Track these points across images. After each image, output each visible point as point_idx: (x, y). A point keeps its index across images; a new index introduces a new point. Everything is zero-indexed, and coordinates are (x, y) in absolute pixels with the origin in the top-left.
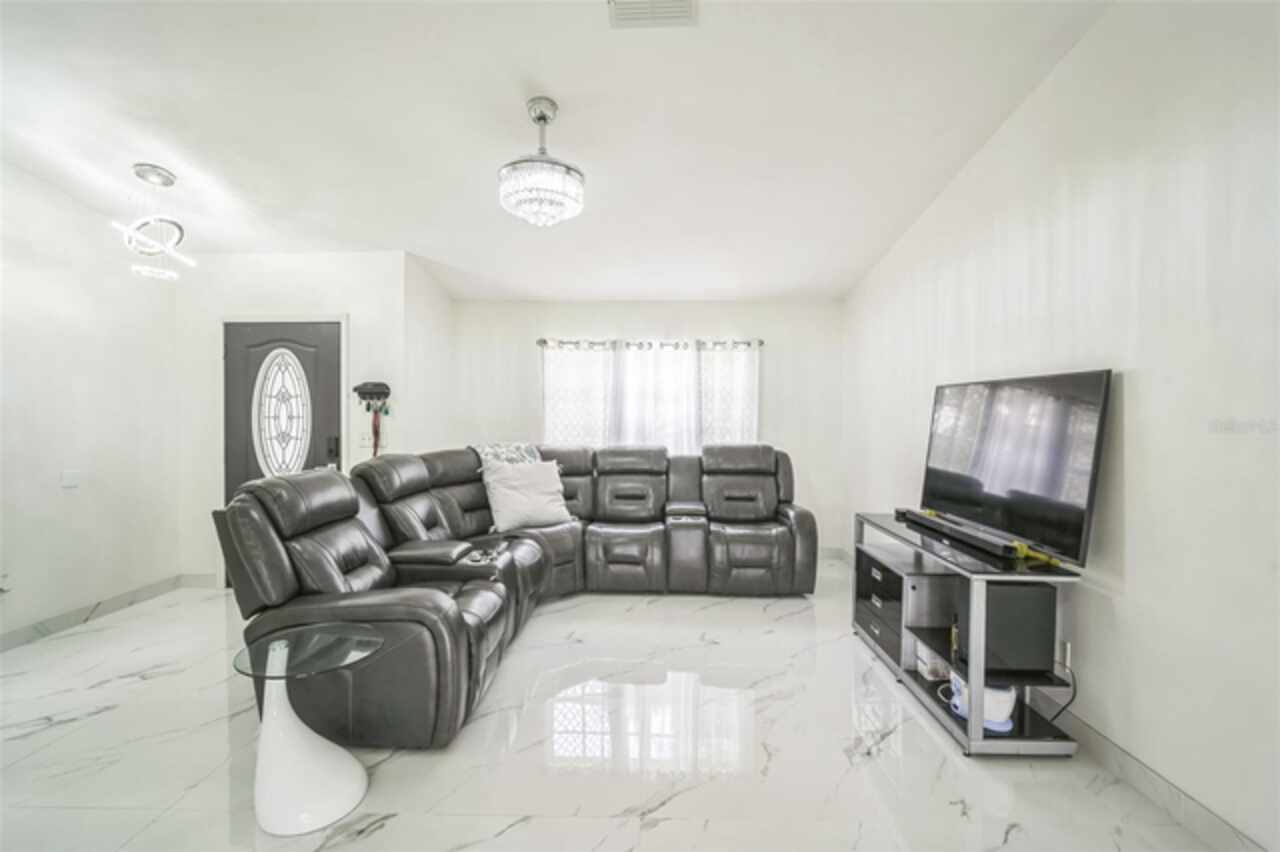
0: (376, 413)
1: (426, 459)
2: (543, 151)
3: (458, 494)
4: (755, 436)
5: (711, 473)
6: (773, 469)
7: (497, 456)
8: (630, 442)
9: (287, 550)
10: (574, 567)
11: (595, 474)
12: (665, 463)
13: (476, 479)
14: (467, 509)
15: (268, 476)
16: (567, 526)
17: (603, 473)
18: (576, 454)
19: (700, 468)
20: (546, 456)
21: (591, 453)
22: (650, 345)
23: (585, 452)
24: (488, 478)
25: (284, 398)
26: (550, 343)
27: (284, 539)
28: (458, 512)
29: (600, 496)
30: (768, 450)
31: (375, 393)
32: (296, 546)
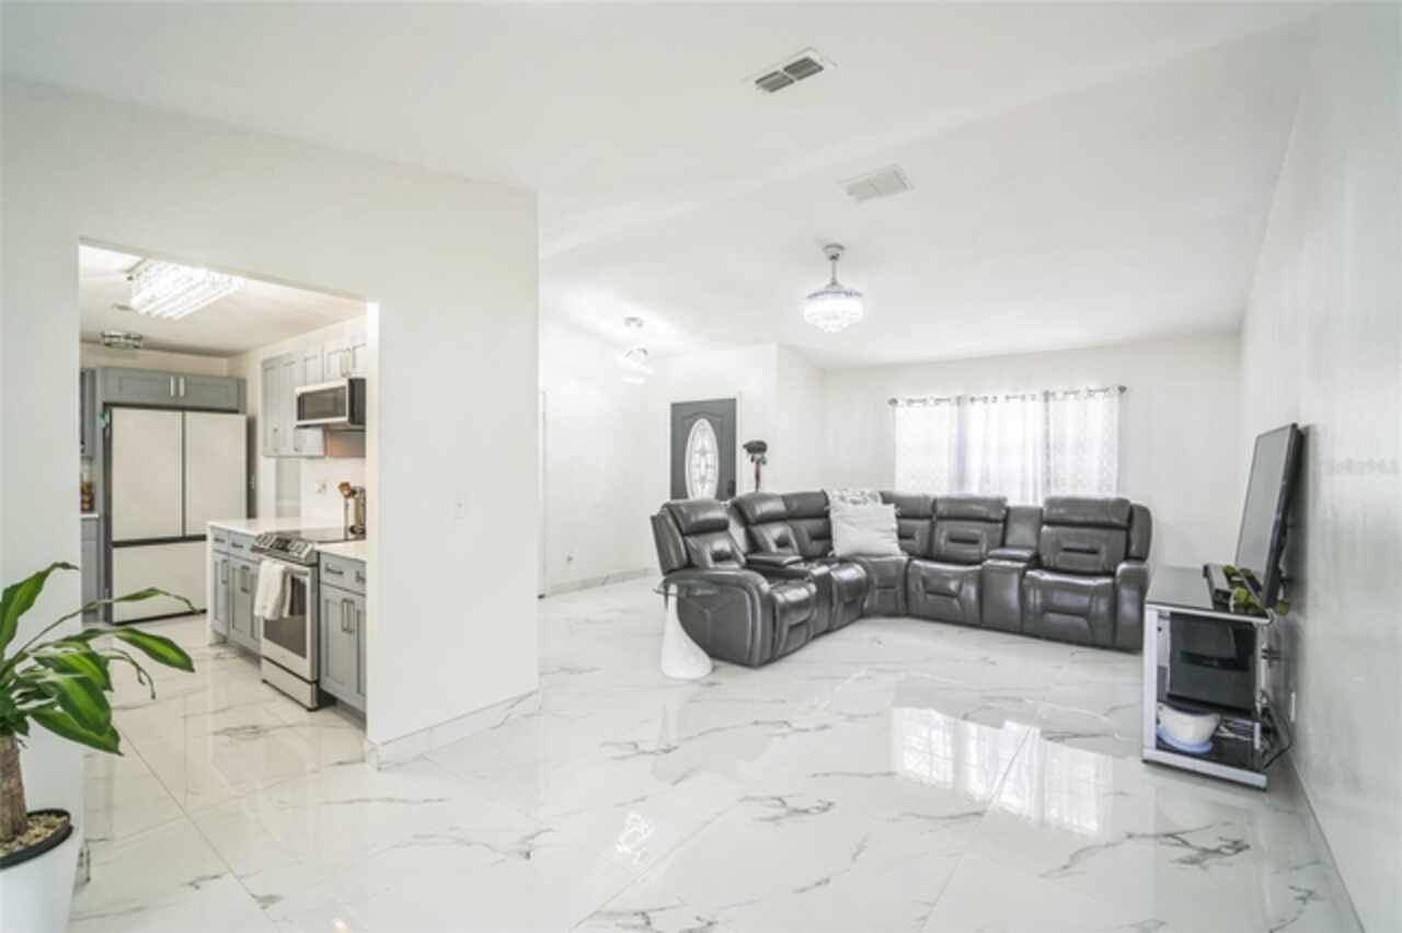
0: (758, 463)
1: (785, 498)
2: (834, 283)
3: (807, 526)
4: (1114, 488)
5: (1050, 523)
6: (1124, 523)
7: (842, 498)
8: (974, 490)
9: (685, 543)
10: (896, 594)
11: (934, 519)
12: (1004, 512)
13: (824, 515)
14: (816, 537)
15: (691, 499)
16: (894, 558)
17: (941, 518)
18: (917, 500)
19: (1040, 518)
20: (887, 499)
21: (931, 501)
22: (995, 398)
23: (926, 498)
24: (833, 515)
25: (703, 453)
26: (900, 402)
27: (683, 535)
28: (807, 538)
29: (937, 536)
30: (1122, 503)
31: (757, 448)
32: (691, 540)
